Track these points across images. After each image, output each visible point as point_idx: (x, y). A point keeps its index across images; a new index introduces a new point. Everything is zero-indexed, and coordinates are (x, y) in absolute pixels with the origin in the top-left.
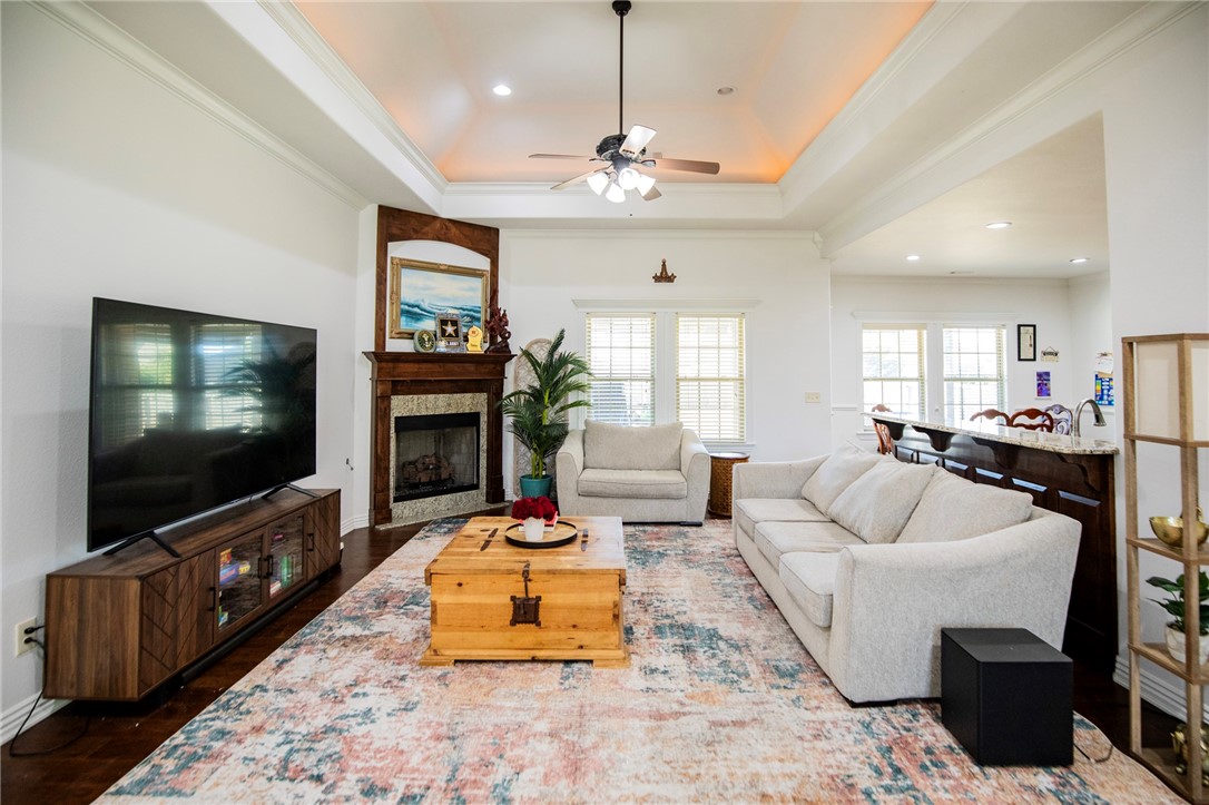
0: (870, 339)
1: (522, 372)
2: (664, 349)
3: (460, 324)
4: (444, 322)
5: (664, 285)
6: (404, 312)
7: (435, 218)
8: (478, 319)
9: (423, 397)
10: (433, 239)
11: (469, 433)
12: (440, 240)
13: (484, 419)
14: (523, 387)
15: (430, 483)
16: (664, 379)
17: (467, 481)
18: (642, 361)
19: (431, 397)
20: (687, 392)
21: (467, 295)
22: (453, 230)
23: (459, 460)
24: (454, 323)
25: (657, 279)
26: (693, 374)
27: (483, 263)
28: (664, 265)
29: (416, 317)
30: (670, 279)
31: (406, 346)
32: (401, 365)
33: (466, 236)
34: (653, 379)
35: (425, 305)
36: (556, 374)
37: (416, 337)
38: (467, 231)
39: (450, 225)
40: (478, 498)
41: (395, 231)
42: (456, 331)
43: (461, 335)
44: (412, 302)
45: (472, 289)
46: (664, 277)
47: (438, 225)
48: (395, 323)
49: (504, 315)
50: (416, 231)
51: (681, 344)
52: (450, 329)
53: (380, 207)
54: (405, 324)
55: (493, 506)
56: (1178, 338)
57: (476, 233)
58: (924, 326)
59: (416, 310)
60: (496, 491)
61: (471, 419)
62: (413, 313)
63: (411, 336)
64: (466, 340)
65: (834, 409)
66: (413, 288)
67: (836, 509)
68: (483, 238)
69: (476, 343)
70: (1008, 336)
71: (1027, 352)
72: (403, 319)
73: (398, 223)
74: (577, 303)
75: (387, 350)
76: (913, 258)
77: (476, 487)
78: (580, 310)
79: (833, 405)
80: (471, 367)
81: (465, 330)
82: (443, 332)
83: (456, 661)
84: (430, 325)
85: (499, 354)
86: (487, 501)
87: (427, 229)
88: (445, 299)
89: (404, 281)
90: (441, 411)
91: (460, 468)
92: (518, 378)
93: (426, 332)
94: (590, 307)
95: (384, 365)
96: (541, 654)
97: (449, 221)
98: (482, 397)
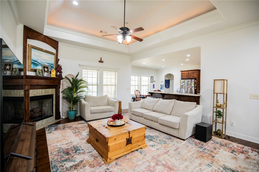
1: (65, 83)
2: (100, 78)
3: (49, 68)
4: (44, 67)
6: (33, 63)
7: (42, 34)
8: (53, 67)
9: (38, 90)
10: (41, 41)
11: (49, 101)
13: (54, 96)
14: (65, 87)
15: (39, 116)
16: (100, 86)
17: (49, 115)
18: (95, 81)
19: (40, 90)
20: (105, 88)
21: (49, 60)
23: (46, 108)
24: (47, 68)
25: (99, 62)
26: (106, 84)
27: (54, 51)
28: (101, 59)
29: (36, 65)
30: (102, 62)
31: (33, 74)
32: (33, 80)
33: (50, 42)
34: (97, 85)
35: (39, 61)
37: (37, 71)
39: (46, 38)
40: (52, 120)
41: (29, 36)
42: (48, 70)
43: (49, 71)
44: (35, 60)
45: (51, 58)
46: (101, 61)
47: (43, 37)
48: (30, 66)
49: (61, 67)
50: (36, 37)
51: (104, 77)
52: (46, 70)
53: (25, 26)
54: (33, 67)
55: (58, 121)
57: (53, 41)
58: (139, 76)
59: (36, 62)
60: (58, 116)
61: (51, 96)
62: (35, 63)
63: (35, 71)
66: (35, 55)
67: (154, 109)
69: (53, 74)
70: (150, 78)
71: (152, 81)
72: (32, 65)
74: (80, 65)
75: (27, 75)
77: (52, 116)
78: (81, 67)
80: (52, 81)
81: (50, 70)
82: (44, 70)
83: (115, 159)
84: (40, 68)
85: (59, 78)
86: (56, 119)
87: (39, 37)
88: (44, 60)
89: (32, 52)
90: (43, 94)
91: (46, 111)
92: (65, 85)
93: (40, 70)
94: (83, 67)
95: (28, 80)
96: (133, 150)
97: (46, 36)
98: (54, 90)
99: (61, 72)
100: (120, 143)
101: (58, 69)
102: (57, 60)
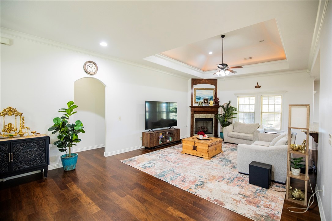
2: (258, 105)
3: (208, 100)
4: (205, 100)
5: (258, 89)
6: (196, 98)
7: (203, 79)
8: (212, 99)
9: (200, 115)
10: (202, 83)
11: (210, 123)
12: (204, 83)
13: (214, 120)
17: (210, 132)
18: (252, 108)
19: (202, 115)
20: (265, 116)
22: (207, 81)
25: (256, 87)
26: (267, 111)
27: (214, 87)
28: (258, 84)
29: (199, 99)
31: (197, 105)
33: (210, 82)
34: (255, 112)
35: (201, 97)
36: (229, 111)
37: (199, 103)
38: (210, 81)
39: (206, 80)
41: (195, 83)
42: (207, 102)
43: (208, 102)
44: (198, 96)
45: (211, 93)
46: (258, 87)
47: (203, 80)
48: (195, 100)
49: (218, 98)
50: (199, 82)
51: (263, 104)
52: (206, 101)
53: (192, 79)
54: (197, 101)
57: (212, 81)
61: (211, 120)
62: (198, 98)
64: (209, 103)
66: (199, 93)
68: (214, 82)
69: (211, 104)
72: (196, 100)
73: (195, 81)
74: (235, 94)
75: (193, 106)
77: (212, 133)
78: (236, 96)
80: (210, 109)
82: (204, 102)
83: (185, 154)
84: (202, 101)
85: (217, 106)
88: (205, 95)
89: (197, 92)
91: (209, 129)
92: (221, 111)
94: (238, 95)
96: (196, 155)
97: (206, 79)
98: (213, 115)
99: (218, 102)
100: (189, 146)
101: (216, 100)
102: (216, 94)
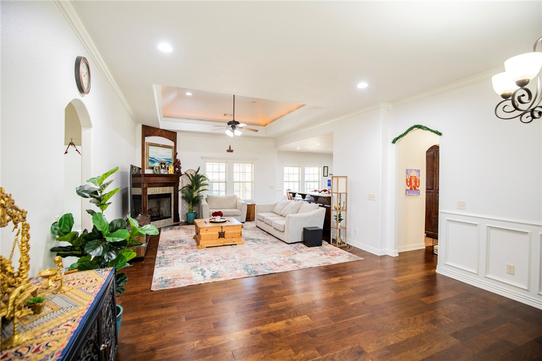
0: (286, 169)
1: (184, 180)
2: (229, 172)
3: (166, 164)
4: (161, 164)
5: (230, 153)
7: (158, 129)
8: (171, 163)
9: (156, 188)
10: (158, 136)
11: (167, 200)
12: (160, 136)
13: (173, 195)
14: (185, 185)
15: (156, 216)
16: (229, 183)
17: (167, 216)
18: (223, 177)
19: (158, 188)
20: (236, 186)
21: (167, 154)
22: (164, 133)
23: (164, 209)
24: (164, 164)
25: (228, 151)
26: (238, 181)
27: (172, 144)
28: (230, 147)
29: (153, 162)
30: (232, 151)
32: (150, 178)
33: (167, 135)
34: (226, 182)
35: (156, 158)
36: (197, 180)
37: (154, 168)
38: (167, 133)
40: (170, 221)
41: (147, 133)
42: (165, 166)
44: (152, 157)
45: (169, 153)
46: (230, 151)
47: (159, 131)
48: (147, 164)
50: (153, 133)
51: (234, 171)
52: (163, 166)
53: (143, 125)
54: (151, 164)
55: (176, 223)
56: (337, 177)
57: (170, 134)
58: (300, 166)
59: (153, 160)
60: (177, 219)
61: (169, 195)
63: (152, 168)
64: (168, 170)
65: (278, 191)
66: (153, 152)
67: (281, 213)
68: (172, 135)
69: (171, 171)
70: (321, 169)
71: (326, 174)
72: (150, 162)
73: (148, 131)
74: (202, 158)
75: (145, 173)
76: (298, 148)
77: (170, 217)
78: (203, 160)
79: (277, 189)
80: (170, 178)
81: (167, 166)
82: (162, 166)
83: (207, 248)
84: (157, 165)
85: (178, 174)
86: (174, 222)
87: (156, 133)
88: (161, 156)
89: (150, 150)
90: (161, 193)
91: (164, 212)
92: (184, 182)
93: (157, 167)
94: (206, 159)
95: (146, 178)
96: (225, 244)
97: (163, 130)
98: (172, 188)
99: (180, 168)
100: (213, 235)
101: (177, 164)
102: (175, 154)
